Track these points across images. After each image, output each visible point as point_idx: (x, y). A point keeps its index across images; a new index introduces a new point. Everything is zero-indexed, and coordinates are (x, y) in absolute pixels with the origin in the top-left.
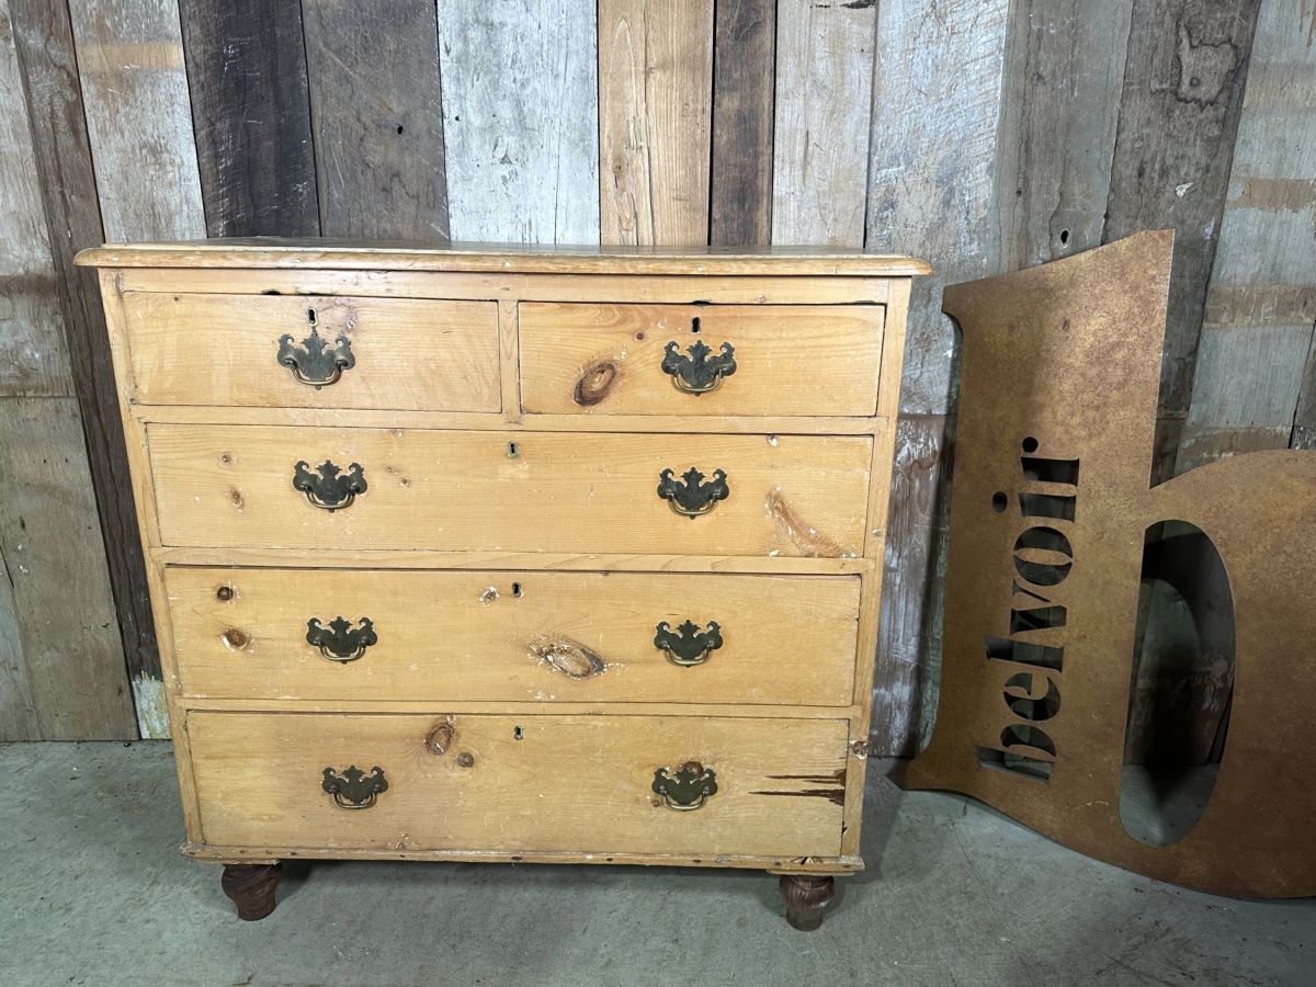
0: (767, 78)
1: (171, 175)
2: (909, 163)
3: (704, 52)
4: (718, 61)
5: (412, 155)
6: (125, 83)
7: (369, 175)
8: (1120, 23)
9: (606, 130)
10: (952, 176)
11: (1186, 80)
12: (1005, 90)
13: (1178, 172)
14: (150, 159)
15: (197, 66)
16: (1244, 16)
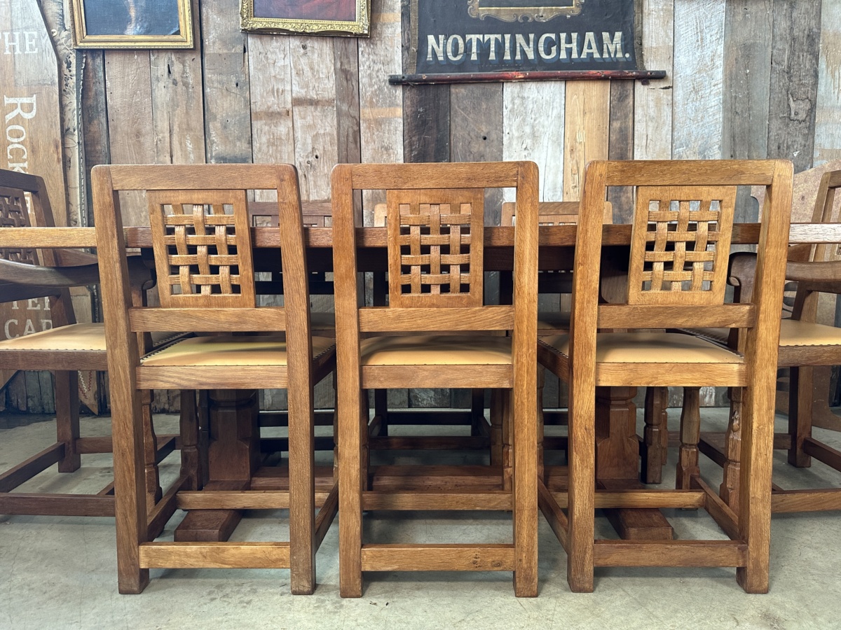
0: (631, 115)
1: (392, 158)
2: (687, 146)
3: (607, 105)
4: (612, 109)
5: (489, 148)
6: (379, 123)
7: (472, 157)
8: (765, 93)
9: (568, 135)
10: (704, 151)
11: (793, 113)
12: (724, 118)
13: (793, 147)
14: (385, 152)
15: (407, 116)
16: (813, 90)
